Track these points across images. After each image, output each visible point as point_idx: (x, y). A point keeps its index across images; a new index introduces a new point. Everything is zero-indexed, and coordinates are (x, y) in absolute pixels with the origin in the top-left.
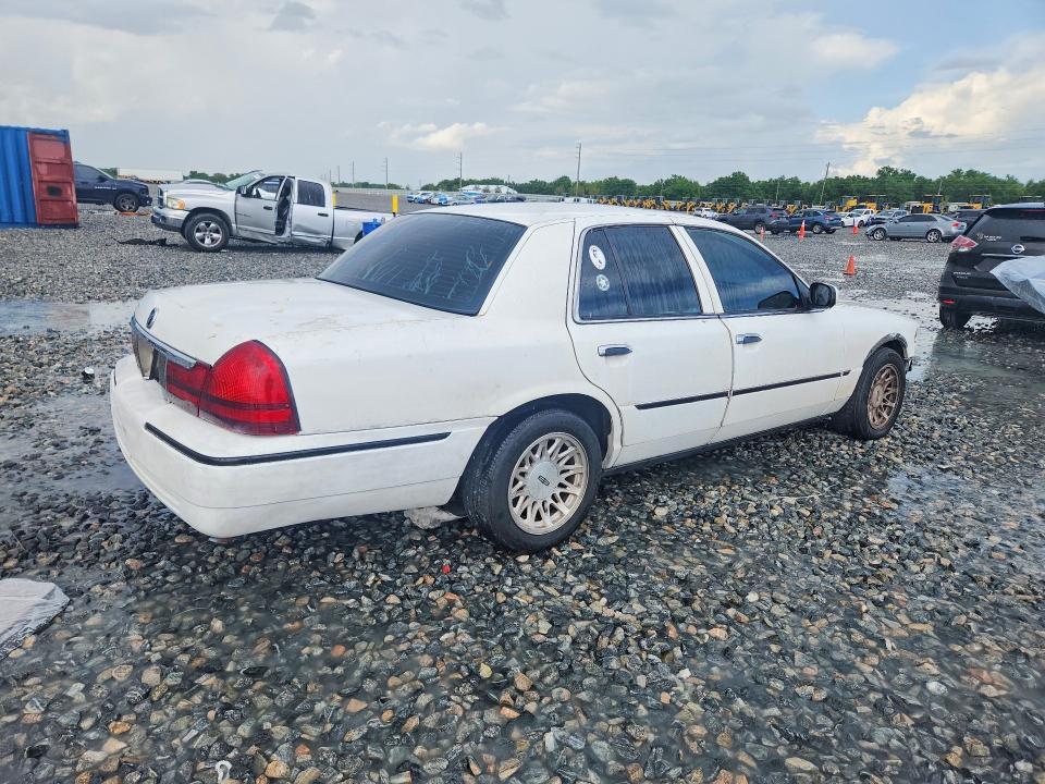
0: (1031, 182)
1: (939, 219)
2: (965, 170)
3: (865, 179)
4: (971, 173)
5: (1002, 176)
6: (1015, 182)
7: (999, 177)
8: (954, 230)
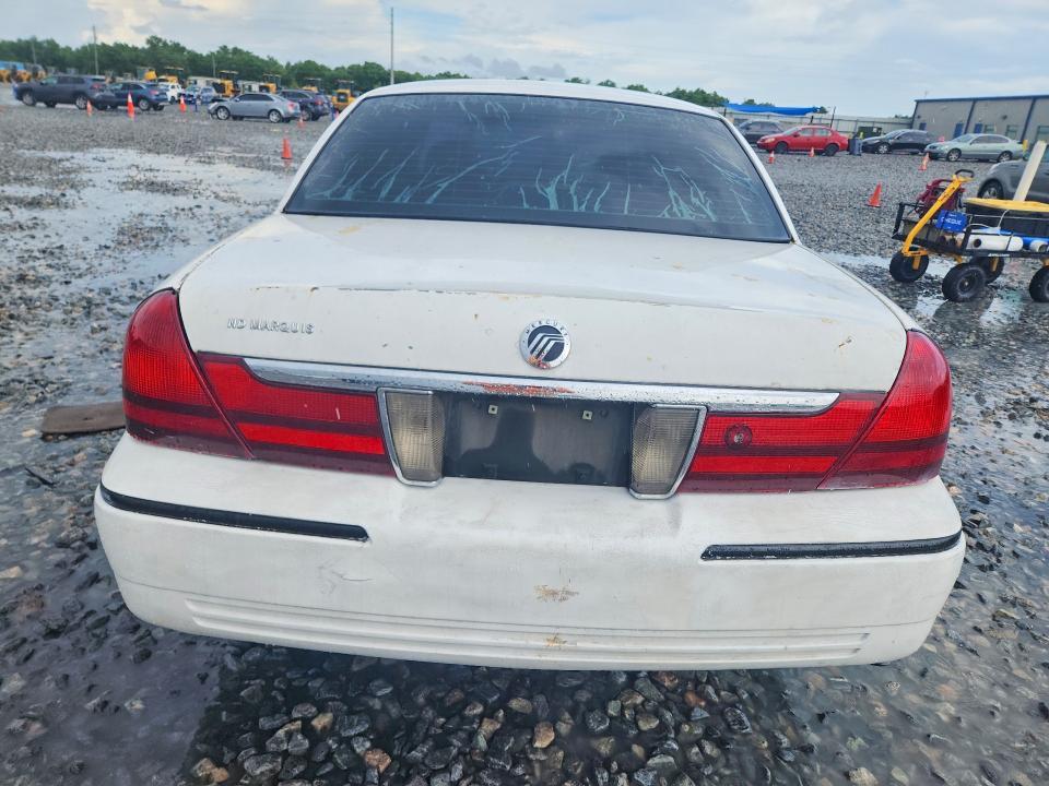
0: (288, 64)
1: (276, 100)
2: (230, 47)
3: (135, 49)
4: (236, 50)
5: (264, 56)
6: (276, 63)
7: (261, 57)
8: (292, 111)
